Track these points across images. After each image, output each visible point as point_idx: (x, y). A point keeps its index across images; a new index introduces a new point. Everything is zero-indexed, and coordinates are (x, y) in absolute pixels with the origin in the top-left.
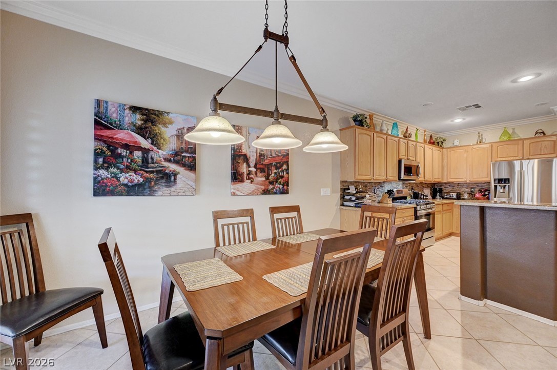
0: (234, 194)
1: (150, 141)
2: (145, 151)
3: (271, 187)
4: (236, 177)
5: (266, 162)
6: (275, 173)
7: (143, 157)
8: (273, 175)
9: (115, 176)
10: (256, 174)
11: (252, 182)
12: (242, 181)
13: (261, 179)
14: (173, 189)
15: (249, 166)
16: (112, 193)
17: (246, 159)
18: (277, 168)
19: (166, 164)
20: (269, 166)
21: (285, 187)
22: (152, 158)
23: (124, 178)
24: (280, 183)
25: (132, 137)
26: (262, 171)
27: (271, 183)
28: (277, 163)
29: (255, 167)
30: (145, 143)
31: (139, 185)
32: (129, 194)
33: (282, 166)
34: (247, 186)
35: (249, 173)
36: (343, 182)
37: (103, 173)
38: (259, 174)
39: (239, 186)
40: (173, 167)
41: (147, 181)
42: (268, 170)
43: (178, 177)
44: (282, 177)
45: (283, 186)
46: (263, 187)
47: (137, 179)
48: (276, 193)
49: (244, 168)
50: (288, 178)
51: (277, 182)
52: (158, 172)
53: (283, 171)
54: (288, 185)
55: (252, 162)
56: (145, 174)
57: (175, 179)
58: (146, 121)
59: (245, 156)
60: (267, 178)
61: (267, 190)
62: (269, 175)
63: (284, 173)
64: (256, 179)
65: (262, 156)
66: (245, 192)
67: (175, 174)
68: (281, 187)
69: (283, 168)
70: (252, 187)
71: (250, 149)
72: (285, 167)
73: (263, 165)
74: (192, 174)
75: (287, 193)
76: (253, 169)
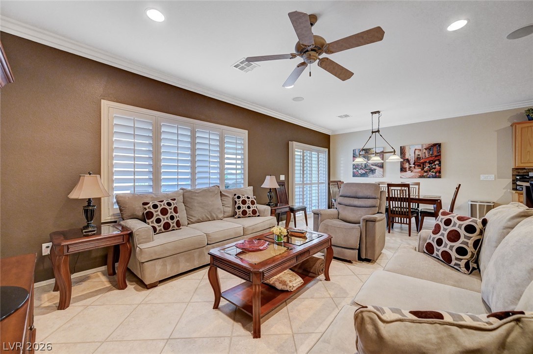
0: (401, 177)
3: (425, 174)
4: (403, 169)
5: (421, 161)
6: (429, 166)
8: (427, 167)
9: (358, 171)
10: (414, 167)
11: (412, 172)
12: (406, 171)
13: (418, 170)
14: (374, 175)
15: (410, 164)
16: (357, 176)
17: (408, 161)
18: (430, 164)
19: (372, 166)
20: (424, 163)
21: (437, 174)
23: (360, 172)
24: (433, 172)
26: (419, 166)
27: (425, 172)
28: (430, 161)
29: (414, 164)
31: (364, 174)
32: (361, 177)
33: (434, 162)
34: (409, 173)
35: (410, 167)
37: (355, 170)
38: (416, 168)
39: (404, 174)
40: (374, 167)
41: (366, 172)
42: (423, 165)
44: (434, 168)
45: (436, 173)
46: (420, 174)
47: (364, 172)
48: (430, 177)
49: (407, 165)
50: (440, 169)
51: (430, 171)
52: (370, 169)
53: (435, 165)
54: (440, 172)
55: (412, 162)
56: (366, 170)
58: (365, 153)
59: (408, 159)
60: (423, 169)
61: (423, 176)
62: (424, 168)
63: (437, 166)
64: (415, 170)
65: (418, 158)
66: (408, 176)
67: (375, 170)
68: (434, 174)
69: (436, 163)
70: (412, 174)
71: (410, 155)
72: (437, 162)
73: (419, 163)
74: (381, 170)
75: (440, 177)
76: (412, 165)
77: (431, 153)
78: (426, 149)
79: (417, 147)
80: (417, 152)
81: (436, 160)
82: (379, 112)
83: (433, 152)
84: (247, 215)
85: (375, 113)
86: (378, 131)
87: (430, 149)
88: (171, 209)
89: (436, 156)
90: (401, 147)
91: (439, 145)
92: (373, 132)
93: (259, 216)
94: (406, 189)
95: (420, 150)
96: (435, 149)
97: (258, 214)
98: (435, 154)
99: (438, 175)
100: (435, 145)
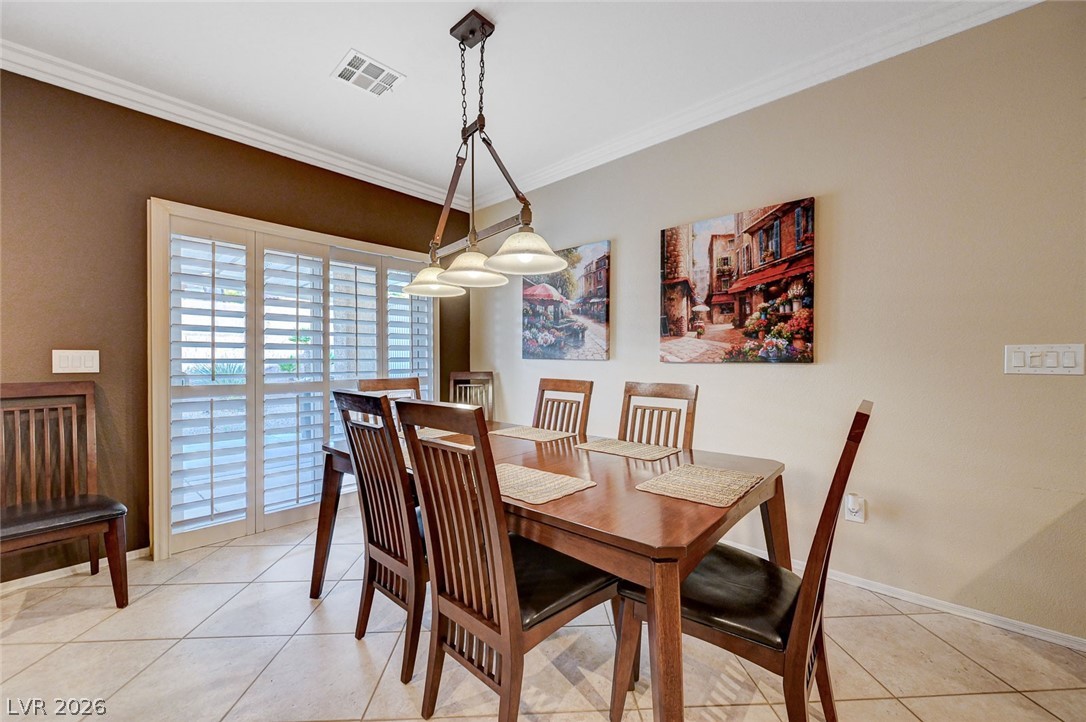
0: (663, 359)
1: (560, 290)
2: (556, 303)
3: (750, 344)
4: (670, 327)
5: (736, 287)
6: (764, 310)
7: (555, 312)
8: (756, 315)
9: (535, 337)
10: (710, 315)
11: (699, 334)
12: (678, 334)
13: (722, 326)
14: (580, 350)
15: (693, 303)
16: (534, 356)
17: (687, 289)
18: (768, 296)
19: (574, 317)
20: (744, 296)
21: (798, 344)
22: (562, 312)
23: (541, 339)
24: (779, 335)
25: (546, 289)
26: (726, 308)
27: (751, 335)
28: (769, 285)
29: (708, 302)
30: (556, 295)
31: (552, 346)
32: (544, 357)
33: (786, 289)
34: (689, 343)
35: (695, 316)
37: (528, 334)
38: (717, 317)
39: (673, 344)
40: (581, 320)
41: (558, 341)
42: (742, 302)
43: (586, 333)
44: (786, 318)
45: (791, 340)
46: (728, 346)
47: (551, 339)
48: (765, 360)
49: (682, 309)
50: (811, 319)
51: (768, 331)
52: (568, 328)
53: (790, 302)
54: (808, 336)
55: (701, 293)
56: (557, 333)
57: (583, 337)
59: (686, 282)
60: (740, 323)
61: (740, 352)
62: (743, 317)
63: (796, 306)
64: (711, 329)
65: (724, 275)
66: (687, 355)
67: (583, 330)
68: (782, 343)
69: (790, 294)
70: (702, 345)
71: (696, 267)
72: (796, 290)
73: (728, 297)
74: (604, 330)
75: (808, 358)
76: (702, 308)
77: (772, 246)
78: (752, 232)
79: (727, 226)
80: (718, 253)
81: (795, 279)
83: (779, 245)
87: (768, 231)
89: (793, 261)
90: (663, 232)
91: (804, 209)
95: (730, 238)
96: (789, 228)
98: (790, 249)
99: (801, 347)
100: (788, 209)
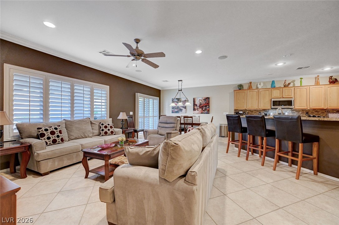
0: (193, 113)
3: (203, 112)
4: (194, 109)
5: (202, 105)
12: (195, 110)
14: (182, 112)
16: (174, 113)
17: (196, 105)
18: (205, 107)
22: (179, 107)
23: (175, 110)
26: (201, 108)
27: (203, 111)
28: (205, 105)
29: (199, 107)
31: (177, 111)
32: (176, 113)
35: (197, 108)
36: (236, 110)
37: (173, 110)
38: (200, 109)
39: (195, 111)
40: (182, 108)
41: (178, 111)
42: (203, 107)
44: (207, 109)
46: (201, 112)
47: (177, 110)
48: (205, 113)
49: (196, 107)
50: (209, 109)
51: (205, 110)
52: (180, 109)
53: (207, 107)
54: (209, 111)
55: (198, 106)
58: (178, 100)
59: (196, 104)
60: (202, 110)
62: (203, 109)
64: (199, 110)
65: (201, 104)
66: (196, 113)
67: (182, 109)
68: (207, 112)
70: (198, 112)
71: (197, 103)
72: (208, 106)
73: (201, 107)
74: (185, 109)
75: (209, 113)
76: (198, 108)
78: (204, 100)
79: (201, 99)
80: (200, 102)
82: (182, 81)
84: (108, 134)
85: (180, 81)
86: (181, 90)
87: (205, 100)
88: (57, 131)
89: (207, 103)
90: (193, 98)
91: (208, 98)
92: (179, 90)
93: (115, 134)
94: (191, 119)
95: (201, 100)
96: (207, 100)
97: (114, 133)
98: (207, 102)
99: (208, 112)
100: (207, 98)
